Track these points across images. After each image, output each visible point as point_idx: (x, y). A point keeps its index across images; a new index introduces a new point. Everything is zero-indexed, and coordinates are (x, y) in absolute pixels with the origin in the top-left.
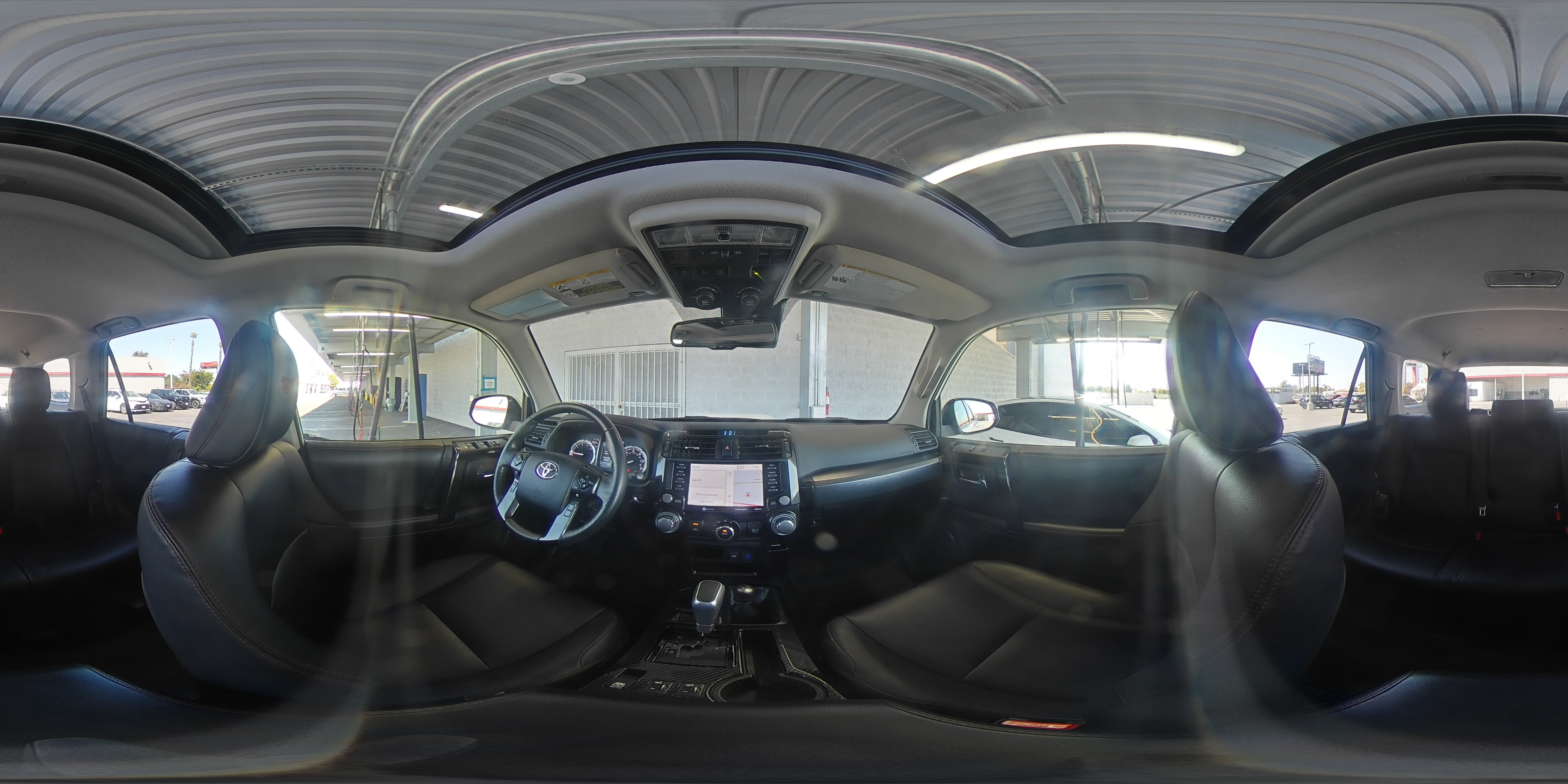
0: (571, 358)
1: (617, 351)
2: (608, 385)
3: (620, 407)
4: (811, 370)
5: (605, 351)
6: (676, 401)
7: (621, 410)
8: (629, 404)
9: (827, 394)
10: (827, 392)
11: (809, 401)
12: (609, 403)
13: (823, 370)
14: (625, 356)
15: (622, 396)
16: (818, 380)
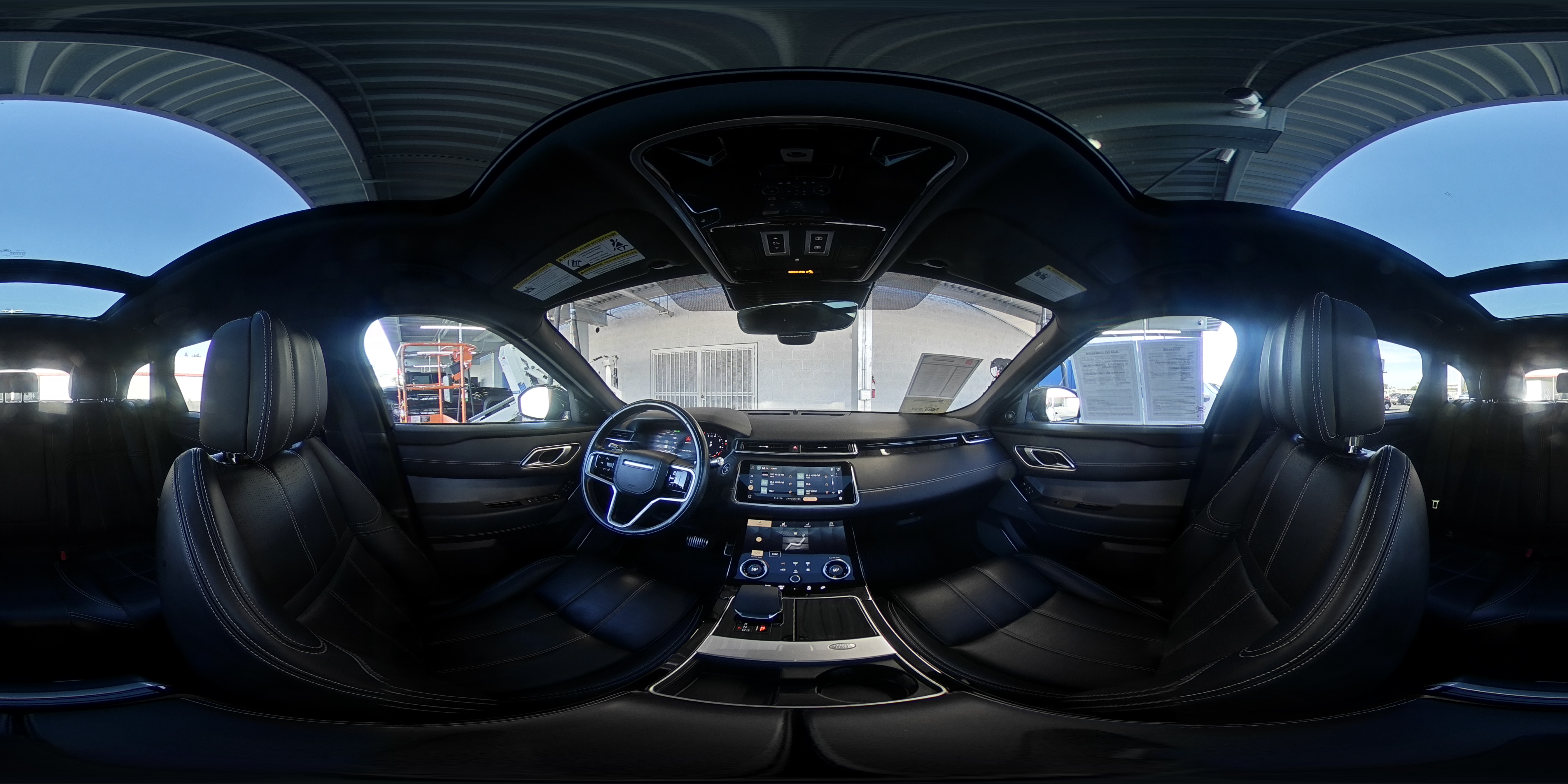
0: (656, 356)
1: (699, 350)
2: (691, 378)
3: (702, 397)
4: (860, 362)
5: (688, 350)
6: (750, 391)
7: (703, 399)
8: (710, 394)
9: (873, 381)
10: (873, 379)
11: (859, 386)
12: (693, 394)
13: (869, 361)
14: (706, 354)
15: (704, 388)
16: (865, 370)
